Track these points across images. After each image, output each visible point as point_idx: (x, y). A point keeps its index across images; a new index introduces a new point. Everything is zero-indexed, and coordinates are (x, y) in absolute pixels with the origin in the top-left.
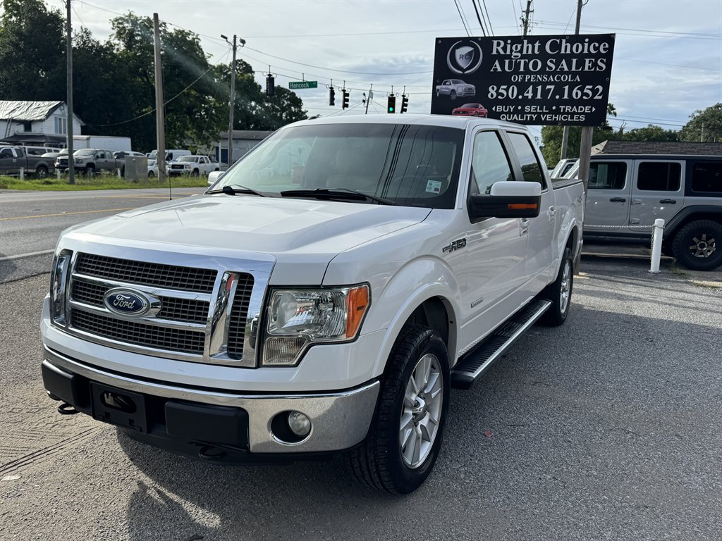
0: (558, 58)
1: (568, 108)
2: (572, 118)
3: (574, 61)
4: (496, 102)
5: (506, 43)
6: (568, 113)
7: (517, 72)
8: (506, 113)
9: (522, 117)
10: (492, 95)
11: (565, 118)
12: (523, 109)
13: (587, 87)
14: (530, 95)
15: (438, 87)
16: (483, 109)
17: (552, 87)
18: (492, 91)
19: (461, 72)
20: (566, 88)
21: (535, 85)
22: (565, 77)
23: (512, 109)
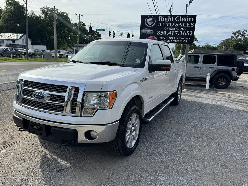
0: (179, 23)
1: (182, 38)
2: (183, 41)
3: (184, 23)
4: (160, 36)
5: (163, 17)
6: (182, 40)
7: (166, 26)
8: (163, 39)
9: (168, 41)
10: (159, 34)
11: (181, 41)
12: (168, 38)
13: (188, 32)
14: (170, 34)
15: (142, 31)
16: (156, 38)
17: (177, 31)
18: (159, 33)
19: (149, 26)
20: (181, 32)
21: (172, 31)
22: (181, 28)
23: (165, 38)
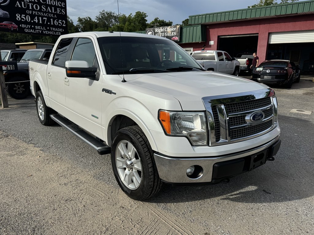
0: (46, 6)
1: (54, 29)
2: (56, 33)
3: (53, 8)
4: (21, 22)
6: (54, 31)
7: (28, 9)
8: (27, 28)
9: (35, 31)
10: (18, 19)
11: (53, 33)
12: (34, 27)
13: (60, 20)
14: (37, 21)
16: (15, 25)
17: (46, 19)
18: (18, 17)
20: (52, 20)
21: (38, 16)
22: (50, 15)
23: (29, 27)
